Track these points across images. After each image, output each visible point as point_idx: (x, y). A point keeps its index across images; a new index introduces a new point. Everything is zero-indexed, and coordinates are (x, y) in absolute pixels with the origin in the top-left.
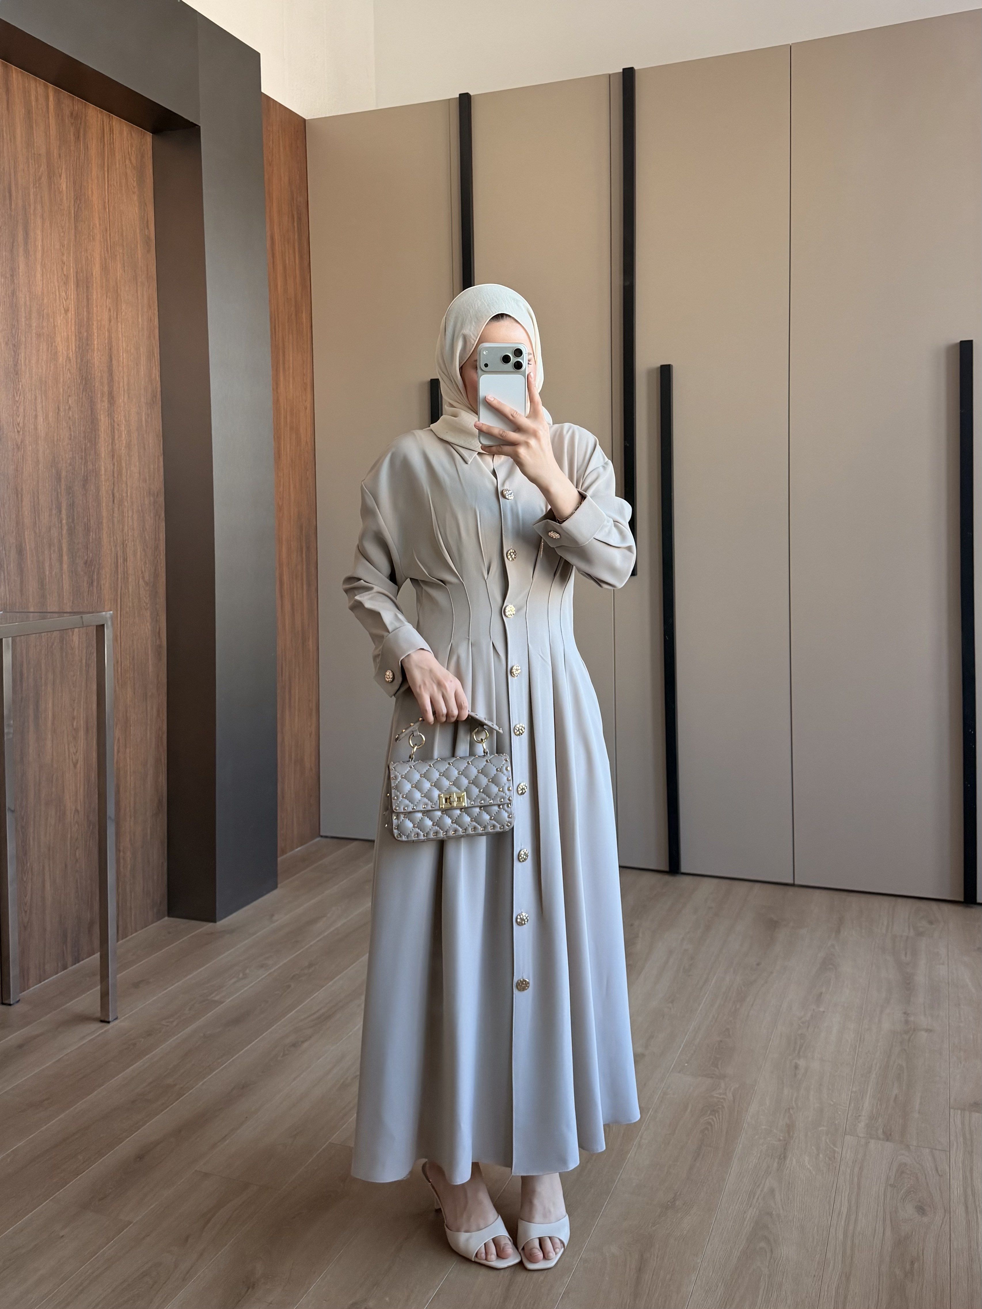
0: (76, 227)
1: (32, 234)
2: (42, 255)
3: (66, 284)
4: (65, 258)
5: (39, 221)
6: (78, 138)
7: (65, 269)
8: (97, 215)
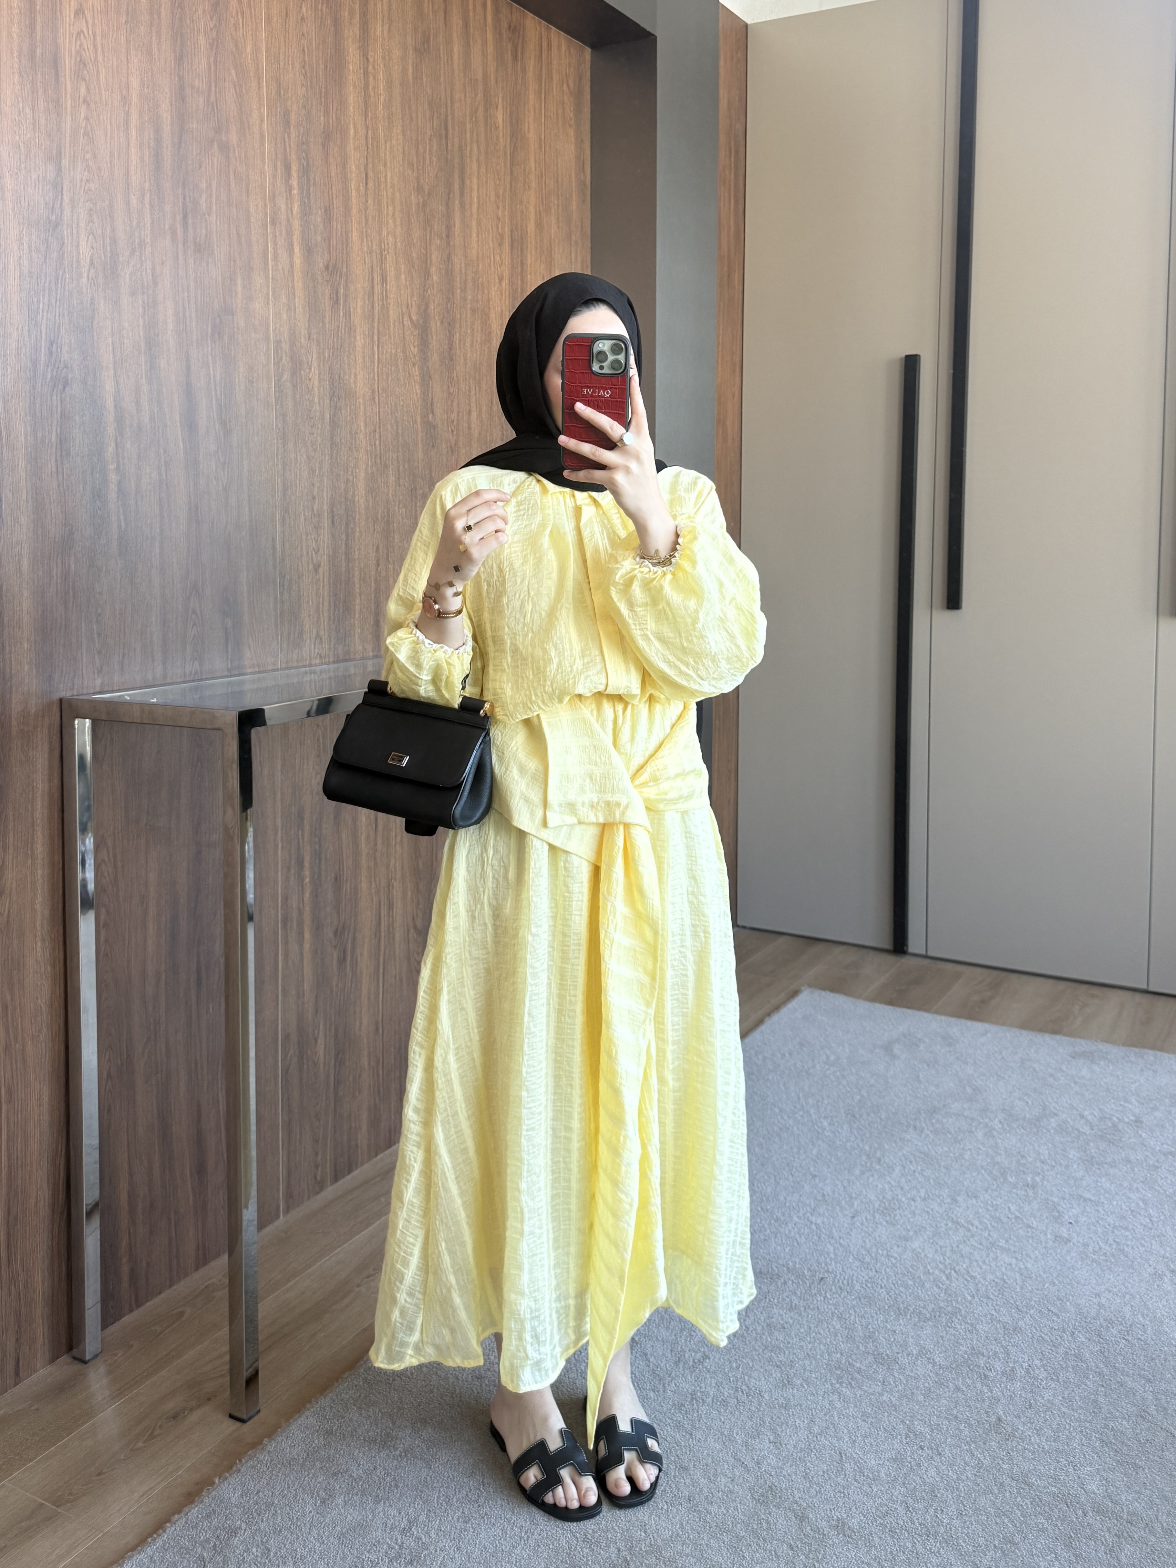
0: (512, 173)
1: (468, 182)
2: (478, 210)
3: (500, 245)
4: (500, 213)
5: (475, 166)
6: (515, 58)
7: (500, 226)
8: (533, 157)
